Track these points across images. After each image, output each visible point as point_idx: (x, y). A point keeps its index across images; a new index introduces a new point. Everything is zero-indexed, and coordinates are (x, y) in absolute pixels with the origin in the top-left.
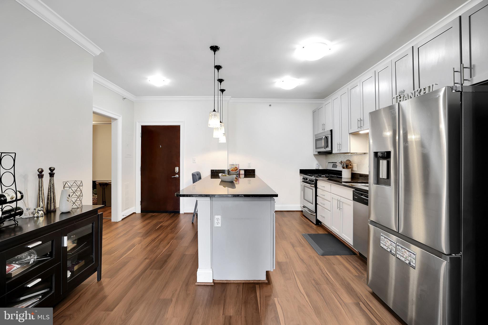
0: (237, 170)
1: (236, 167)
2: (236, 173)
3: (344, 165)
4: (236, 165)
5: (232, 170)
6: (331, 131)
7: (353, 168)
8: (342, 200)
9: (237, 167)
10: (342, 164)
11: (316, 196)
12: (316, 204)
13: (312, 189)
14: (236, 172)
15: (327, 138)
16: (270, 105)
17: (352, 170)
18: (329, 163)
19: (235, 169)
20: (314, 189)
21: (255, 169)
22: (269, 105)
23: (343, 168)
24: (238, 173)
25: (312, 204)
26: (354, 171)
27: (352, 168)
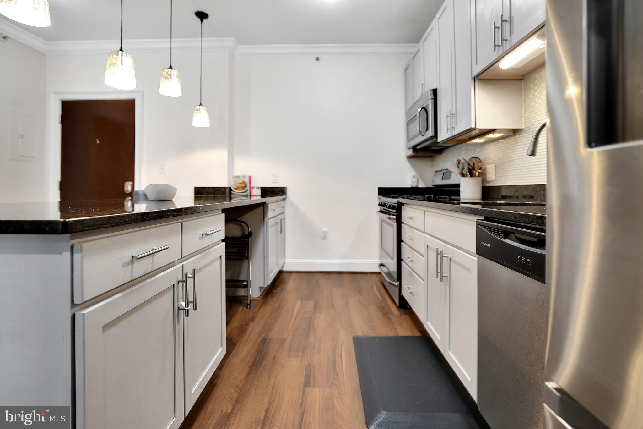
0: (245, 187)
1: (244, 182)
2: (244, 194)
3: (463, 169)
4: (244, 177)
5: (237, 189)
6: (435, 91)
7: (485, 176)
8: (449, 251)
9: (247, 180)
10: (461, 166)
11: (399, 240)
12: (399, 260)
13: (392, 226)
14: (244, 192)
15: (425, 109)
16: (318, 59)
17: (484, 181)
18: (436, 171)
19: (243, 185)
20: (395, 225)
21: (286, 187)
22: (314, 58)
23: (463, 175)
24: (249, 192)
25: (392, 258)
26: (488, 182)
27: (482, 175)
